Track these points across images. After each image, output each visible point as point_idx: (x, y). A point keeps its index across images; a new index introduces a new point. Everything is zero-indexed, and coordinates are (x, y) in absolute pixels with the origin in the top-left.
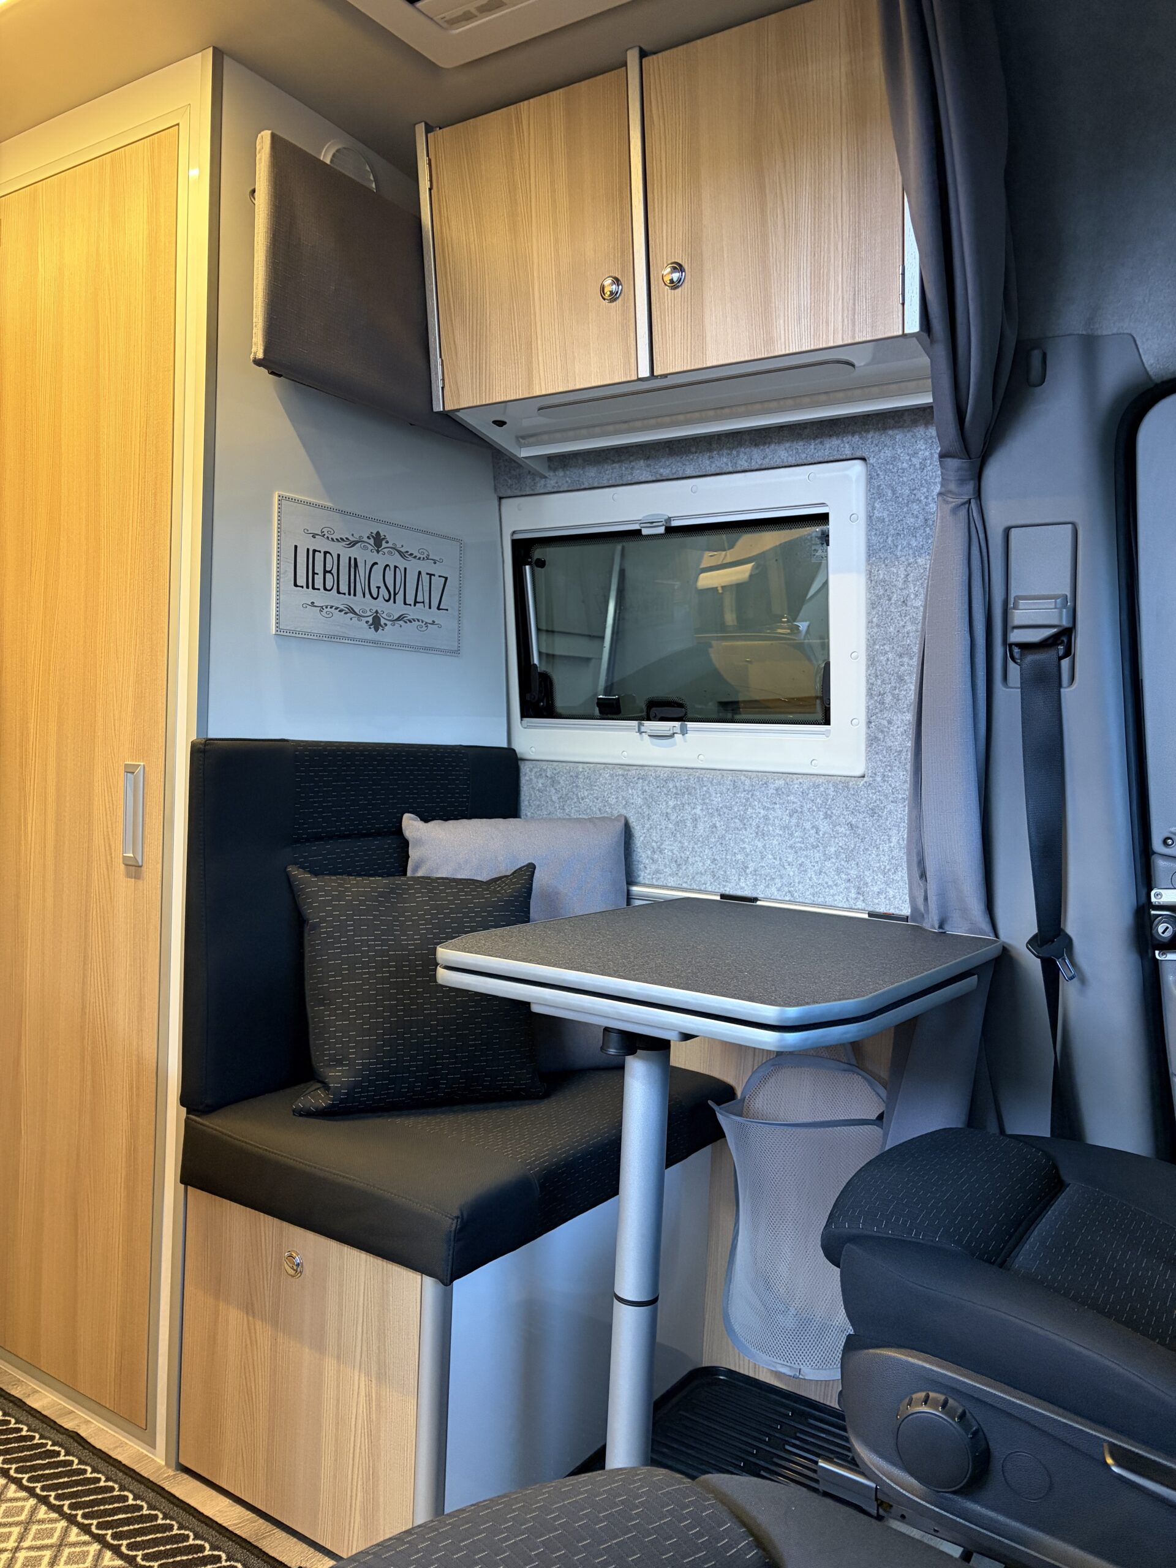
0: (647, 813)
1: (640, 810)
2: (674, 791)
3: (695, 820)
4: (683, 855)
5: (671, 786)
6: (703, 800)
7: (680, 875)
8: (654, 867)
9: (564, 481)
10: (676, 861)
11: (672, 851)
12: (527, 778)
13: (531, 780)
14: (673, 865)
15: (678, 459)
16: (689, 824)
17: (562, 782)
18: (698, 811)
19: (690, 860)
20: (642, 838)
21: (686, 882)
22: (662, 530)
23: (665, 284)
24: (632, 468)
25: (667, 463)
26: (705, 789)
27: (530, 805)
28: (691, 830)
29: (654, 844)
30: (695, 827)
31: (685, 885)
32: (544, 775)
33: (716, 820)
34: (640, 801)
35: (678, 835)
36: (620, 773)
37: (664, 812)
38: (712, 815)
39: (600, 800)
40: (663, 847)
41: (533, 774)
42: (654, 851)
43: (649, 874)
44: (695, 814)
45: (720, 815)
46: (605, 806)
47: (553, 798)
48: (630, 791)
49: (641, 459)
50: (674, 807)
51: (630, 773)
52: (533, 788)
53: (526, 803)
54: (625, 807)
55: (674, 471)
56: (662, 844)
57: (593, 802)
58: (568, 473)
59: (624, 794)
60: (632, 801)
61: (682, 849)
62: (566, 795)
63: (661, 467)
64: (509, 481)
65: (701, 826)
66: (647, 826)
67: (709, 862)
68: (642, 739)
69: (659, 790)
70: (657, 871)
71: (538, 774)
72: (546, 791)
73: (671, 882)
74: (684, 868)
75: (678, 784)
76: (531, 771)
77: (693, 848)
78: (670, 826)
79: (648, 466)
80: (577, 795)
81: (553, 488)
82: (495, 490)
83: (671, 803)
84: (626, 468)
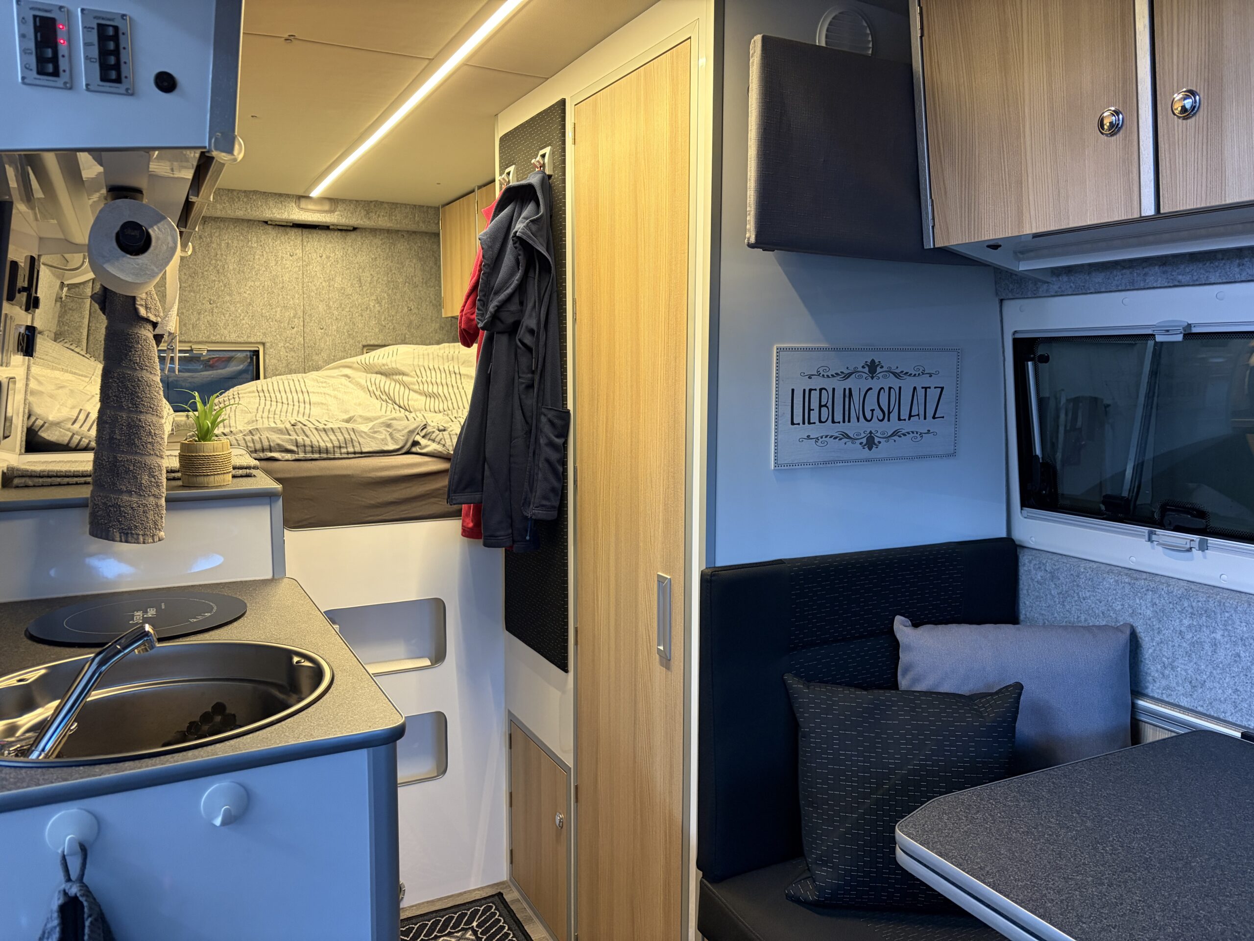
0: (1157, 626)
1: (1149, 622)
2: (1190, 610)
3: (1215, 644)
4: (1199, 677)
5: (1186, 605)
6: (1225, 625)
7: (1195, 697)
8: (1164, 682)
9: (1068, 287)
10: (1190, 682)
11: (1186, 670)
12: (1026, 568)
13: (1029, 571)
14: (1187, 684)
15: (1201, 265)
16: (1207, 647)
17: (1061, 578)
18: (1218, 635)
19: (1208, 684)
20: (1151, 651)
21: (1202, 706)
22: (1180, 338)
23: (1174, 114)
24: (1145, 274)
25: (1187, 270)
26: (1227, 615)
27: (1029, 595)
28: (1210, 654)
29: (1164, 659)
30: (1215, 652)
31: (1200, 709)
32: (1043, 568)
33: (1240, 649)
34: (1149, 613)
35: (1193, 655)
36: (1127, 580)
37: (1178, 629)
38: (1235, 644)
39: (1103, 603)
40: (1176, 664)
41: (1032, 565)
42: (1164, 666)
43: (1159, 688)
44: (1215, 639)
45: (1245, 645)
46: (1108, 610)
47: (1053, 592)
48: (1138, 601)
50: (1189, 626)
51: (1138, 583)
52: (1032, 580)
53: (1025, 592)
54: (1131, 615)
55: (1195, 278)
56: (1174, 661)
57: (1096, 603)
58: (1072, 278)
59: (1131, 603)
60: (1140, 611)
61: (1198, 671)
62: (1066, 592)
63: (1179, 274)
64: (1011, 285)
65: (1221, 653)
66: (1157, 639)
67: (1230, 691)
68: (1153, 548)
69: (1171, 606)
70: (1168, 688)
71: (1037, 566)
72: (1046, 584)
73: (1184, 702)
74: (1200, 690)
75: (1194, 604)
76: (1030, 562)
77: (1211, 672)
78: (1184, 645)
79: (1164, 272)
80: (1078, 594)
81: (1056, 292)
82: (997, 294)
83: (1186, 622)
84: (1138, 275)
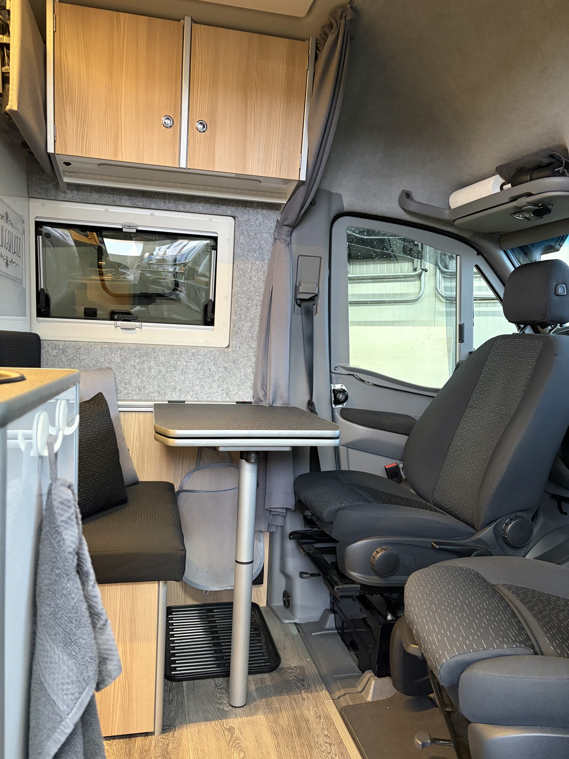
0: (123, 366)
1: (118, 364)
2: (139, 355)
3: (150, 368)
4: (142, 385)
5: (137, 353)
6: (155, 358)
7: (140, 394)
8: (126, 391)
10: (139, 388)
11: (136, 383)
12: (45, 350)
13: (48, 351)
14: (137, 390)
15: (147, 199)
16: (146, 370)
17: (69, 351)
18: (152, 364)
19: (147, 387)
20: (119, 378)
21: (144, 397)
22: (135, 231)
25: (141, 200)
26: (156, 354)
27: (47, 364)
28: (148, 373)
29: (126, 380)
30: (150, 371)
31: (143, 399)
32: (57, 348)
33: (161, 368)
34: (119, 360)
35: (140, 375)
36: (107, 346)
37: (133, 365)
38: (159, 366)
39: (94, 360)
40: (132, 381)
41: (50, 347)
42: (126, 384)
43: (123, 395)
44: (150, 365)
45: (163, 365)
46: (97, 363)
47: (63, 360)
48: (113, 355)
49: (126, 195)
50: (138, 363)
51: (113, 347)
52: (49, 355)
53: (45, 363)
54: (109, 363)
55: (145, 205)
57: (90, 361)
58: (80, 193)
59: (109, 357)
60: (114, 360)
61: (142, 382)
62: (72, 358)
63: (138, 201)
64: (39, 190)
65: (153, 371)
66: (123, 372)
67: (157, 387)
68: (117, 330)
69: (130, 355)
70: (128, 393)
71: (53, 347)
72: (59, 356)
73: (135, 397)
74: (143, 390)
75: (141, 352)
76: (48, 346)
77: (148, 381)
78: (136, 371)
79: (130, 199)
80: (79, 358)
81: (70, 199)
82: (28, 193)
83: (137, 361)
84: (117, 198)
